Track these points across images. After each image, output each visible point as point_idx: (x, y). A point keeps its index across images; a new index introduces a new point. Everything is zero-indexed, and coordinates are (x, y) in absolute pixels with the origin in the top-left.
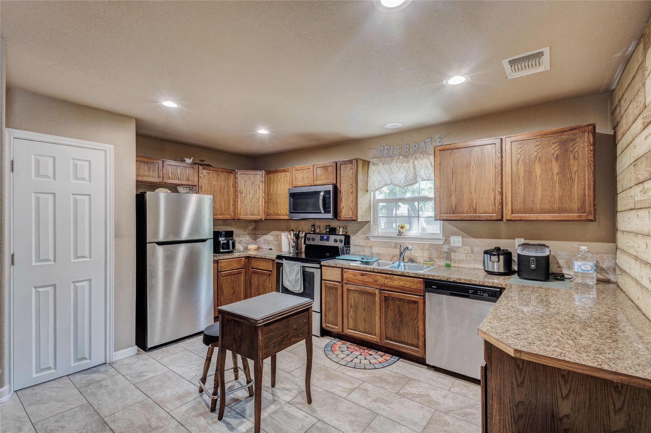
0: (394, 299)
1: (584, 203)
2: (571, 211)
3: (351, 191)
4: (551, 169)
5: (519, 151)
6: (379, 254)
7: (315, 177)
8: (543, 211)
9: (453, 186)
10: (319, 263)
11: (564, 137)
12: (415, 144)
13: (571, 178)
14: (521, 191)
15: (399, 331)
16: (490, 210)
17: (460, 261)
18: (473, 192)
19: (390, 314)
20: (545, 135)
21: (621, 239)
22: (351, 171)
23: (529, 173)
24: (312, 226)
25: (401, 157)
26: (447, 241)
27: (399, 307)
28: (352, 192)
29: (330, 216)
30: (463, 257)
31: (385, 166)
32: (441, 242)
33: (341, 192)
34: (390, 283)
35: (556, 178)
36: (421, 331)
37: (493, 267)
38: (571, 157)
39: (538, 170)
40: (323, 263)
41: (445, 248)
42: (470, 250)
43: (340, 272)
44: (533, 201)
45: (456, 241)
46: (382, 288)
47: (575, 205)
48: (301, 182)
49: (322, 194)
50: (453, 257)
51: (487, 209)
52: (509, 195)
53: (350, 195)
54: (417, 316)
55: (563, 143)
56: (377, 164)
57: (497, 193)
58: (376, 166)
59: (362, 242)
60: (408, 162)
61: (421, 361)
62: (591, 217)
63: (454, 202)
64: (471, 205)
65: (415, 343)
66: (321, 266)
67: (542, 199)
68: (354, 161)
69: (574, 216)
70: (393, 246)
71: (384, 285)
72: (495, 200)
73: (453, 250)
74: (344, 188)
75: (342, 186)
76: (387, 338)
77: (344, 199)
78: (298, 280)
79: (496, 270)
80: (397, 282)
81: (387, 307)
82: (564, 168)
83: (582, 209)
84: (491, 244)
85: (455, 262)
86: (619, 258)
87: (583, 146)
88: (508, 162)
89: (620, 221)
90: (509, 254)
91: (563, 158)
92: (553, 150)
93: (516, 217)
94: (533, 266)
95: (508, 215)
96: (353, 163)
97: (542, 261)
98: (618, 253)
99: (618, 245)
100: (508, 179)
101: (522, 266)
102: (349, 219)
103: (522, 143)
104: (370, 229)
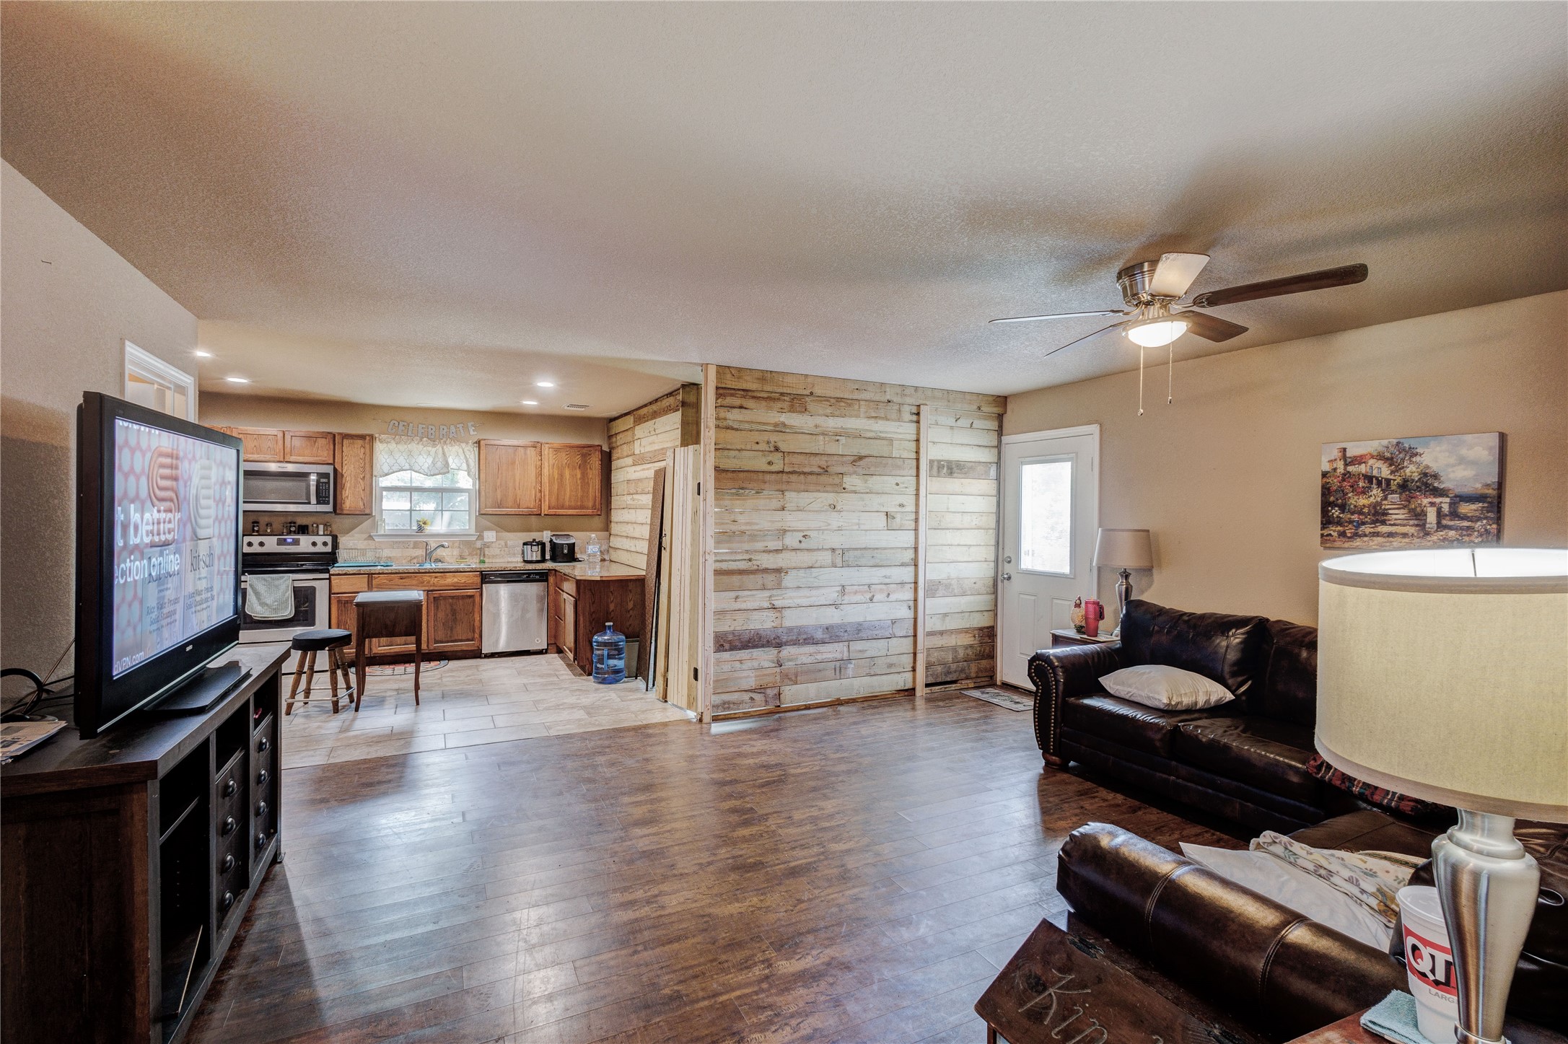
0: (445, 598)
1: (595, 502)
2: (588, 507)
3: (361, 476)
4: (576, 475)
5: (554, 457)
6: (390, 558)
7: (287, 450)
8: (570, 508)
9: (499, 481)
10: (328, 571)
11: (585, 451)
12: (442, 427)
13: (588, 483)
14: (556, 490)
15: (452, 630)
16: (532, 506)
17: (494, 556)
18: (517, 489)
19: (441, 615)
20: (572, 447)
21: (615, 528)
22: (362, 450)
23: (561, 475)
24: (253, 523)
25: (425, 439)
26: (480, 537)
27: (451, 605)
28: (363, 477)
29: (329, 508)
30: (497, 551)
31: (398, 446)
32: (474, 538)
33: (342, 476)
34: (442, 582)
35: (579, 482)
36: (477, 623)
37: (532, 556)
38: (589, 467)
39: (567, 473)
40: (333, 571)
41: (479, 544)
42: (503, 544)
43: (366, 580)
44: (564, 499)
45: (490, 536)
46: (431, 588)
47: (590, 504)
48: (252, 454)
49: (313, 477)
50: (486, 553)
51: (528, 505)
52: (547, 493)
53: (360, 480)
54: (473, 609)
55: (584, 456)
56: (388, 443)
57: (537, 490)
58: (385, 445)
59: (361, 544)
60: (434, 446)
61: (477, 654)
62: (599, 513)
63: (499, 497)
64: (515, 500)
65: (470, 637)
66: (330, 575)
67: (570, 498)
68: (368, 438)
69: (589, 512)
70: (412, 546)
71: (434, 585)
72: (535, 496)
73: (487, 545)
74: (350, 471)
75: (345, 468)
76: (436, 642)
77: (348, 485)
78: (287, 600)
79: (534, 559)
80: (451, 580)
81: (437, 608)
82: (584, 475)
83: (594, 507)
84: (529, 537)
85: (489, 558)
86: (615, 542)
87: (595, 462)
88: (546, 464)
89: (616, 516)
90: (543, 545)
91: (583, 466)
92: (578, 459)
93: (552, 511)
94: (566, 551)
95: (545, 510)
96: (368, 439)
97: (572, 547)
98: (612, 538)
99: (613, 532)
100: (545, 479)
101: (558, 553)
102: (358, 513)
103: (557, 450)
104: (375, 526)
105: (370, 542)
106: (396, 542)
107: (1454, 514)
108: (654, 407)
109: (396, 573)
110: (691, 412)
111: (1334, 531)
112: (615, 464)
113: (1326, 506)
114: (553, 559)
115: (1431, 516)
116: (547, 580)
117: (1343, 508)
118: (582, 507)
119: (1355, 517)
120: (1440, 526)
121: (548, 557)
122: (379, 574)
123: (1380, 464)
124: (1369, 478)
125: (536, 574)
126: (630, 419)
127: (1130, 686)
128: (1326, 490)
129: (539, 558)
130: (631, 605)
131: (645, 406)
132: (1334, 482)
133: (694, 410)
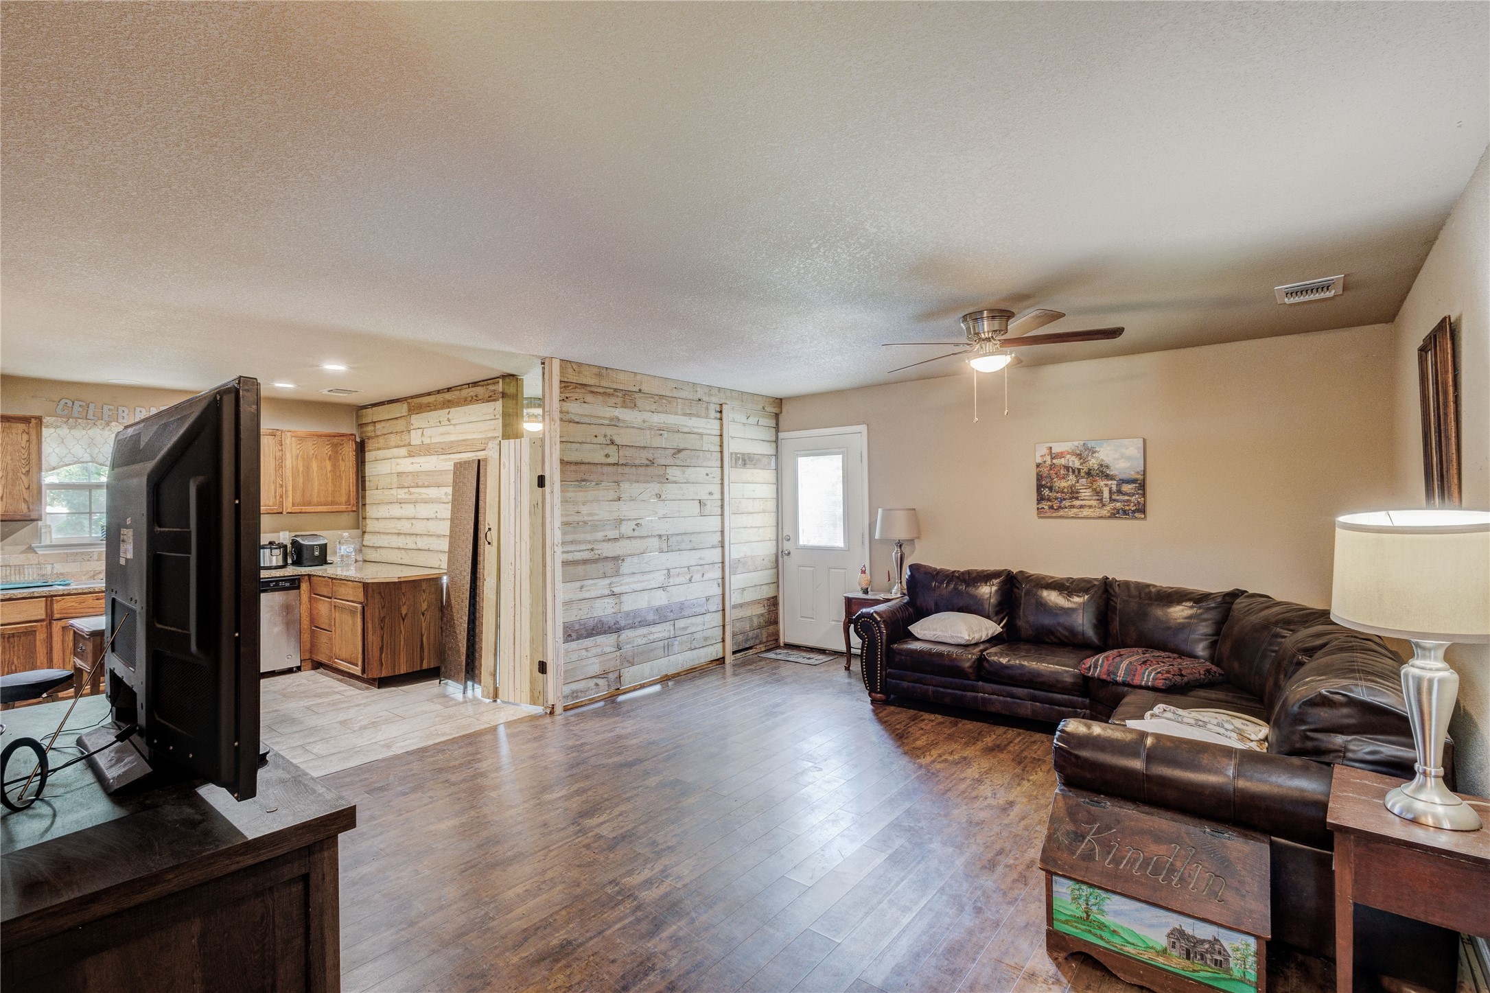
1: (348, 498)
2: (340, 504)
3: (24, 471)
4: (325, 467)
5: (298, 447)
6: (61, 574)
8: (320, 504)
11: (335, 440)
12: (138, 409)
13: (340, 476)
14: (301, 485)
16: (271, 504)
20: (320, 436)
21: (371, 525)
22: (25, 437)
23: (308, 468)
28: (28, 471)
31: (74, 432)
35: (329, 475)
37: (271, 561)
38: (340, 458)
39: (314, 465)
43: (44, 604)
44: (311, 495)
47: (344, 499)
51: (267, 503)
52: (290, 488)
53: (23, 477)
55: (335, 446)
56: (56, 427)
57: (278, 486)
62: (354, 509)
67: (318, 493)
68: (33, 421)
69: (343, 507)
72: (275, 492)
74: (4, 464)
79: (274, 564)
82: (335, 467)
83: (348, 502)
86: (369, 540)
87: (349, 451)
88: (288, 455)
89: (371, 511)
90: (285, 547)
91: (334, 458)
92: (327, 450)
93: (297, 509)
94: (317, 553)
95: (288, 506)
96: (32, 423)
97: (324, 548)
98: (366, 536)
99: (368, 529)
100: (288, 473)
101: (306, 554)
102: (18, 518)
103: (301, 439)
104: (37, 534)
105: (30, 556)
106: (72, 554)
107: (1119, 492)
108: (448, 396)
109: (90, 593)
110: (511, 403)
111: (1045, 505)
112: (369, 456)
113: (1040, 487)
114: (298, 563)
115: (1106, 494)
116: (298, 588)
117: (1051, 489)
118: (333, 503)
119: (1059, 495)
120: (1112, 500)
121: (290, 561)
122: (63, 595)
123: (1073, 458)
124: (1067, 468)
125: (286, 581)
126: (403, 409)
127: (935, 630)
128: (1039, 477)
129: (281, 563)
130: (424, 606)
131: (429, 394)
132: (1045, 471)
133: (514, 402)
